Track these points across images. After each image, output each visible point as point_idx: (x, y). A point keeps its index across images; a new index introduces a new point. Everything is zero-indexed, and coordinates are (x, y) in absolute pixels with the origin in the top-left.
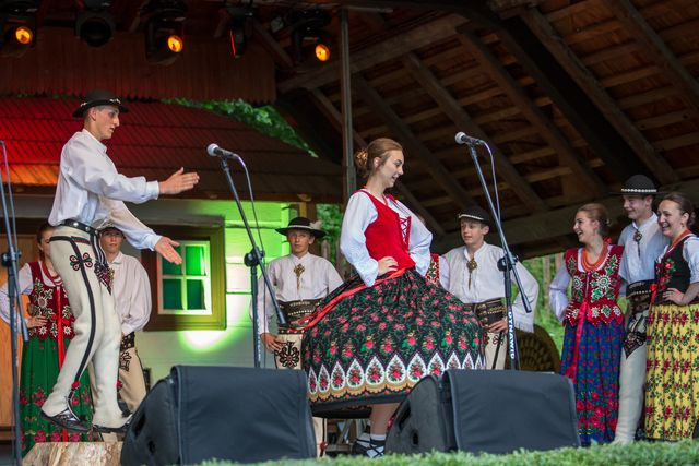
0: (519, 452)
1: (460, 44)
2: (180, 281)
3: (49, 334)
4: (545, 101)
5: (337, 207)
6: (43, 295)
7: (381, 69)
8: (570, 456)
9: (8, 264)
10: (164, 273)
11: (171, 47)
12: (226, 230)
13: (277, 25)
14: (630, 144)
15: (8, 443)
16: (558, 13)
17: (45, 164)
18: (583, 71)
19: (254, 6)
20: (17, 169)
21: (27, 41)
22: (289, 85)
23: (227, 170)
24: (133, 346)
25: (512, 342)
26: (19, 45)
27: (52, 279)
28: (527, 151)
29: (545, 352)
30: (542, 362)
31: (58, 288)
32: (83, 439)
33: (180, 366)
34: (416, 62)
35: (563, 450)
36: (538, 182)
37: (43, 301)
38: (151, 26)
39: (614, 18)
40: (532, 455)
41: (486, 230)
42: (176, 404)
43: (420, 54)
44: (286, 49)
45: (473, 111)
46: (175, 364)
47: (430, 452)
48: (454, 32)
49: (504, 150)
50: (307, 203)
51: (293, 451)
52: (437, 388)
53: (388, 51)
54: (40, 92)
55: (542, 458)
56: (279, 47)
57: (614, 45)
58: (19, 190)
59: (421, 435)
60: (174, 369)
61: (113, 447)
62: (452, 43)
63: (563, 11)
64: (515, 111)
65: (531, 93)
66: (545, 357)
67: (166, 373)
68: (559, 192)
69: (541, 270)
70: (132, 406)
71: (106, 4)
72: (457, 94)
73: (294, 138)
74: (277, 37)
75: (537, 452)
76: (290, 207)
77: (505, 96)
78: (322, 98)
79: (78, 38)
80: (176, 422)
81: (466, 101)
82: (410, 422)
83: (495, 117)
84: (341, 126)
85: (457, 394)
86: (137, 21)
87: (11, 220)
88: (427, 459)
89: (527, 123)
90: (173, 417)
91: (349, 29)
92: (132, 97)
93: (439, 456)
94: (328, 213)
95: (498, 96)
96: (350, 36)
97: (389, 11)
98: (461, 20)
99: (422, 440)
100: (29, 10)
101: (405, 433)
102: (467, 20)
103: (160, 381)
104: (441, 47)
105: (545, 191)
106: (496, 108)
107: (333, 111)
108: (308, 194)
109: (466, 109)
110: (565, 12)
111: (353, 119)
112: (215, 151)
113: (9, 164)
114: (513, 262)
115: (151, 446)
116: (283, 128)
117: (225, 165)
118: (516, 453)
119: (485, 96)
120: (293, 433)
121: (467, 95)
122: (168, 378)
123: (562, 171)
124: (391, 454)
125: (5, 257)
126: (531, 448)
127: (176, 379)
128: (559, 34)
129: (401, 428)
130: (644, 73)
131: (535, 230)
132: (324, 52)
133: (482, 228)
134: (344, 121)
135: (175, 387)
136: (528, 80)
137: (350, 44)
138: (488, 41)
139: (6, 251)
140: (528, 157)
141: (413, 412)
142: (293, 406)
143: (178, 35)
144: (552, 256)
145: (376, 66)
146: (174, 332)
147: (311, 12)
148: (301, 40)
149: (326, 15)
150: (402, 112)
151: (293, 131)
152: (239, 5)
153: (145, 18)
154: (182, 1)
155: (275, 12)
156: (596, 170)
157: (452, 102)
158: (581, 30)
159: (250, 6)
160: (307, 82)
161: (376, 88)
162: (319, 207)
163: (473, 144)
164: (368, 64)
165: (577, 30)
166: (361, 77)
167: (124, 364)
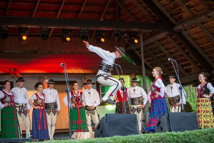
0: (186, 131)
1: (167, 38)
3: (76, 107)
4: (187, 51)
5: (141, 76)
6: (74, 98)
7: (150, 44)
8: (198, 132)
9: (67, 92)
10: (102, 92)
11: (102, 41)
13: (126, 35)
14: (207, 60)
15: (68, 132)
16: (189, 31)
17: (74, 68)
18: (195, 43)
19: (121, 31)
21: (69, 40)
22: (129, 49)
23: (117, 68)
24: (95, 109)
25: (183, 106)
26: (67, 41)
27: (76, 95)
28: (183, 62)
29: (189, 108)
30: (188, 110)
31: (77, 97)
32: (84, 131)
33: (108, 114)
34: (157, 42)
35: (196, 130)
36: (186, 69)
37: (74, 100)
38: (97, 36)
39: (202, 31)
40: (189, 132)
41: (175, 80)
42: (107, 123)
43: (158, 41)
44: (128, 40)
45: (171, 53)
46: (106, 113)
47: (166, 132)
48: (166, 36)
49: (178, 62)
50: (134, 75)
51: (134, 133)
53: (151, 40)
54: (72, 52)
55: (191, 132)
56: (126, 40)
57: (202, 38)
59: (163, 128)
60: (106, 115)
61: (92, 133)
62: (166, 38)
63: (190, 30)
64: (180, 53)
65: (184, 49)
66: (189, 109)
67: (104, 115)
68: (191, 71)
69: (187, 89)
70: (96, 123)
71: (87, 31)
72: (167, 50)
73: (130, 61)
74: (126, 38)
75: (190, 131)
76: (130, 76)
77: (178, 50)
78: (136, 51)
79: (81, 39)
80: (107, 127)
81: (169, 51)
82: (160, 125)
83: (176, 54)
84: (141, 58)
85: (171, 118)
86: (94, 35)
87: (67, 81)
88: (165, 133)
89: (183, 56)
90: (106, 126)
91: (142, 36)
93: (168, 133)
95: (176, 50)
96: (142, 37)
97: (151, 31)
98: (167, 33)
100: (69, 33)
101: (159, 127)
102: (169, 33)
103: (103, 117)
104: (163, 39)
105: (187, 71)
106: (176, 53)
107: (139, 54)
108: (134, 73)
109: (169, 53)
110: (191, 30)
111: (144, 56)
113: (67, 68)
114: (182, 88)
115: (101, 132)
116: (127, 58)
117: (116, 67)
118: (185, 131)
119: (173, 50)
120: (134, 128)
121: (169, 50)
122: (105, 117)
123: (191, 66)
124: (157, 133)
125: (66, 90)
126: (189, 130)
127: (107, 117)
128: (189, 35)
129: (158, 126)
130: (209, 44)
131: (186, 80)
132: (137, 41)
133: (174, 79)
134: (142, 56)
135: (106, 119)
136: (183, 46)
137: (142, 39)
138: (173, 38)
139: (67, 88)
140: (184, 63)
142: (133, 122)
143: (103, 38)
144: (189, 86)
145: (148, 44)
146: (104, 106)
147: (133, 32)
148: (131, 38)
149: (137, 33)
150: (155, 54)
151: (130, 59)
152: (117, 31)
153: (96, 34)
154: (104, 30)
155: (125, 32)
156: (199, 66)
157: (166, 51)
158: (194, 34)
159: (119, 31)
160: (133, 48)
161: (149, 49)
162: (136, 76)
163: (172, 61)
164: (146, 43)
165: (193, 34)
166: (145, 46)
167: (93, 113)
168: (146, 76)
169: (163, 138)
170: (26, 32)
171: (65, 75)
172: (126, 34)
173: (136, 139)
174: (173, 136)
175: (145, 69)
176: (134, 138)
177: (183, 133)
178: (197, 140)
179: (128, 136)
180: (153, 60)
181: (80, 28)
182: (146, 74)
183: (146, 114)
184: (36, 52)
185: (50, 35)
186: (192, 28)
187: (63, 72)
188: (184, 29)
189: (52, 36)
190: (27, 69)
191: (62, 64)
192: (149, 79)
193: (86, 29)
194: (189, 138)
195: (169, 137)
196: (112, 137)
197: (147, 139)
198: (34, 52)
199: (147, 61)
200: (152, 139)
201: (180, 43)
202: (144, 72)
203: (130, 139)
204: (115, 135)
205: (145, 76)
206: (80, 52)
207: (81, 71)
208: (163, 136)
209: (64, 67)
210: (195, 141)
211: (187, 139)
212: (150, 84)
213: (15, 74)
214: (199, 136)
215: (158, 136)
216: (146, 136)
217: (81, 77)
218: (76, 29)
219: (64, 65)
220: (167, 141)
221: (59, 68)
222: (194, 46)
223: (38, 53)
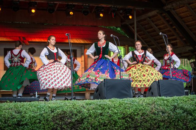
1: (158, 16)
4: (174, 27)
5: (133, 47)
8: (185, 97)
11: (101, 16)
13: (121, 12)
18: (182, 21)
22: (123, 23)
26: (71, 15)
34: (149, 19)
35: (183, 96)
36: (173, 43)
39: (188, 11)
40: (177, 97)
42: (105, 87)
43: (150, 18)
44: (123, 16)
45: (160, 29)
48: (156, 13)
50: (127, 47)
52: (157, 84)
53: (143, 17)
56: (121, 16)
57: (188, 16)
59: (153, 93)
60: (104, 79)
62: (156, 15)
63: (178, 9)
64: (168, 29)
65: (171, 25)
68: (177, 45)
71: (88, 7)
72: (157, 25)
74: (121, 14)
76: (124, 47)
78: (130, 26)
79: (82, 14)
81: (158, 27)
82: (151, 90)
83: (164, 30)
85: (161, 85)
86: (94, 10)
87: (71, 50)
89: (171, 31)
90: (104, 89)
91: (136, 13)
92: (92, 25)
93: (159, 97)
95: (165, 26)
97: (144, 9)
98: (158, 11)
99: (154, 94)
101: (150, 92)
104: (154, 16)
106: (164, 28)
107: (132, 29)
108: (127, 45)
109: (158, 28)
111: (137, 30)
115: (100, 95)
116: (122, 32)
117: (114, 39)
118: (174, 97)
119: (162, 26)
120: (128, 92)
123: (177, 41)
127: (105, 81)
128: (177, 14)
130: (194, 22)
132: (131, 17)
134: (135, 31)
135: (105, 83)
136: (171, 23)
138: (163, 15)
141: (152, 88)
142: (128, 87)
143: (102, 13)
145: (141, 20)
147: (128, 9)
149: (131, 10)
150: (146, 29)
151: (124, 33)
152: (114, 7)
153: (96, 10)
154: (103, 7)
155: (121, 9)
156: (184, 41)
157: (156, 27)
158: (181, 13)
159: (116, 8)
160: (127, 23)
161: (141, 24)
162: (129, 47)
163: (163, 35)
164: (139, 19)
166: (138, 22)
169: (155, 102)
170: (35, 6)
171: (69, 44)
173: (131, 102)
174: (163, 100)
176: (129, 101)
177: (172, 98)
178: (185, 105)
179: (124, 99)
181: (82, 5)
184: (42, 24)
185: (56, 9)
186: (180, 8)
187: (67, 41)
188: (173, 9)
189: (57, 10)
190: (34, 38)
191: (67, 34)
193: (88, 5)
194: (177, 102)
195: (160, 101)
196: (110, 99)
197: (141, 102)
198: (41, 24)
199: (139, 34)
200: (145, 102)
201: (168, 20)
203: (126, 102)
204: (113, 98)
206: (81, 25)
207: (82, 42)
208: (155, 100)
210: (182, 105)
211: (176, 104)
213: (24, 42)
214: (186, 101)
215: (151, 100)
216: (140, 100)
217: (82, 47)
218: (79, 5)
220: (158, 104)
221: (62, 38)
222: (181, 23)
223: (45, 24)
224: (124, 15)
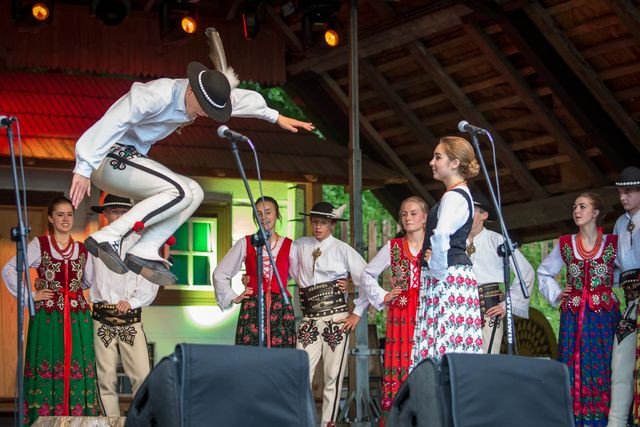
1: (464, 34)
2: (186, 257)
3: (56, 307)
4: (546, 91)
5: (342, 187)
6: (51, 268)
7: (388, 55)
9: (17, 239)
11: (185, 28)
12: (234, 207)
13: (288, 10)
14: (627, 134)
15: (10, 415)
16: (559, 7)
18: (583, 63)
20: (29, 141)
21: (43, 18)
22: (297, 68)
23: (236, 151)
24: (139, 321)
25: (510, 327)
26: (35, 21)
27: (60, 252)
28: (526, 138)
29: (542, 334)
30: (539, 345)
31: (66, 262)
32: (86, 413)
33: (185, 344)
34: (422, 49)
36: (538, 169)
37: (50, 275)
38: (165, 6)
39: (612, 14)
41: (485, 216)
42: (180, 382)
43: (427, 42)
44: (296, 33)
45: (476, 98)
46: (180, 342)
48: (460, 22)
49: (505, 137)
50: (314, 183)
52: (436, 371)
53: (395, 38)
54: (55, 68)
56: (289, 31)
58: (31, 163)
59: (419, 417)
60: (178, 347)
61: (117, 422)
62: (458, 32)
63: (564, 4)
64: (516, 99)
65: (532, 83)
66: (542, 340)
67: (170, 350)
68: (558, 179)
69: (539, 254)
70: (135, 381)
72: (460, 82)
74: (288, 21)
76: (296, 187)
77: (507, 84)
79: (94, 16)
80: (179, 401)
81: (469, 89)
82: (409, 405)
83: (496, 105)
84: (348, 109)
85: (456, 378)
87: (21, 192)
89: (528, 111)
90: (176, 394)
91: (358, 16)
94: (333, 193)
95: (501, 85)
96: (359, 22)
98: (467, 11)
99: (421, 421)
101: (404, 413)
102: (472, 11)
103: (165, 359)
104: (446, 36)
105: (543, 177)
106: (497, 97)
107: (340, 93)
108: (315, 175)
109: (469, 96)
110: (566, 6)
111: (360, 102)
112: (225, 133)
113: (22, 137)
114: (512, 249)
115: (153, 423)
116: (291, 109)
117: (234, 146)
119: (487, 84)
120: (293, 412)
121: (469, 84)
122: (172, 355)
123: (561, 159)
125: (15, 232)
127: (180, 357)
128: (560, 27)
129: (400, 409)
131: (533, 215)
132: (333, 37)
134: (351, 104)
135: (179, 365)
136: (529, 71)
137: (359, 30)
138: (492, 32)
139: (16, 226)
140: (529, 144)
141: (412, 394)
142: (293, 384)
143: (192, 16)
144: (550, 241)
145: (384, 52)
146: (179, 307)
148: (311, 25)
149: (337, 2)
150: (407, 97)
151: (301, 113)
156: (593, 159)
157: (456, 89)
158: (581, 24)
160: (316, 65)
161: (383, 74)
162: (324, 187)
163: (476, 132)
164: (375, 51)
165: (577, 23)
166: (370, 62)
167: (129, 338)
168: (363, 189)
171: (11, 164)
172: (290, 4)
175: (363, 158)
180: (399, 124)
182: (366, 183)
183: (357, 351)
187: (7, 152)
192: (377, 202)
199: (374, 124)
201: (516, 55)
202: (356, 173)
205: (360, 189)
209: (11, 133)
212: (382, 225)
219: (10, 122)
222: (577, 73)
224: (299, 25)
